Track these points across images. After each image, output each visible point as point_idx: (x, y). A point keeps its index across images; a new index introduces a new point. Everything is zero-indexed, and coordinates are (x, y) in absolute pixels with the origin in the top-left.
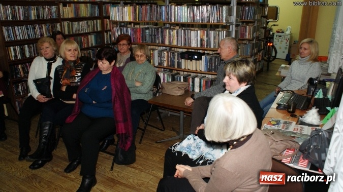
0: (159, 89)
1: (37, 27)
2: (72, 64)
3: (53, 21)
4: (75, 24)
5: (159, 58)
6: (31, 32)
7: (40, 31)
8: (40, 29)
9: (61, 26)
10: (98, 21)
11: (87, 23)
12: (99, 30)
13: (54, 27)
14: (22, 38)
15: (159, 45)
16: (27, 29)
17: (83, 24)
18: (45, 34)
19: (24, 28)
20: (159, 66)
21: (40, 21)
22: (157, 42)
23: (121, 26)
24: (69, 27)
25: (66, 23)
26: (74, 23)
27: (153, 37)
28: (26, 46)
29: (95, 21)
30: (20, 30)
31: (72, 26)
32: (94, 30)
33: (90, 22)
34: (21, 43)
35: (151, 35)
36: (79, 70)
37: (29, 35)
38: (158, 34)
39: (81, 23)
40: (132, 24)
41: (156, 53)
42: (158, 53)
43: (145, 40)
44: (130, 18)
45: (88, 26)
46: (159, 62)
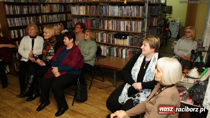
1: (28, 18)
2: (48, 41)
3: (37, 15)
5: (101, 37)
6: (24, 21)
7: (29, 21)
8: (29, 19)
9: (42, 17)
10: (64, 14)
11: (57, 16)
12: (64, 20)
13: (37, 18)
14: (18, 25)
15: (101, 29)
16: (22, 19)
18: (32, 22)
19: (20, 19)
20: (101, 42)
21: (29, 15)
22: (100, 28)
23: (78, 18)
24: (46, 18)
25: (44, 16)
26: (49, 16)
27: (98, 25)
28: (21, 30)
29: (62, 15)
30: (17, 20)
31: (48, 18)
32: (61, 20)
33: (59, 15)
34: (18, 28)
35: (96, 24)
36: (52, 45)
37: (22, 23)
38: (101, 23)
39: (54, 16)
40: (85, 17)
41: (99, 34)
42: (101, 34)
43: (93, 27)
44: (84, 13)
45: (58, 18)
46: (101, 40)
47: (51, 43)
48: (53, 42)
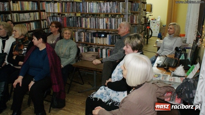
0: (80, 57)
2: (20, 41)
4: (22, 15)
5: (79, 37)
9: (11, 16)
10: (37, 13)
12: (37, 19)
13: (6, 17)
17: (27, 15)
20: (79, 42)
22: (77, 26)
23: (53, 16)
24: (17, 17)
25: (15, 15)
27: (75, 23)
29: (35, 13)
31: (19, 16)
32: (34, 19)
33: (31, 14)
35: (73, 22)
36: (26, 45)
38: (78, 21)
40: (60, 15)
41: (77, 33)
42: (78, 33)
43: (69, 25)
44: (59, 10)
45: (30, 17)
46: (79, 39)
48: (25, 42)
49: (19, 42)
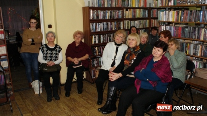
0: (193, 73)
1: (109, 23)
2: (132, 50)
3: (119, 20)
5: (194, 50)
6: (105, 27)
7: (111, 26)
8: (111, 25)
9: (123, 23)
10: (147, 20)
11: (140, 22)
12: (147, 27)
13: (119, 24)
14: (100, 31)
15: (195, 40)
16: (104, 25)
17: (137, 22)
18: (113, 28)
19: (102, 24)
20: (194, 56)
21: (111, 20)
22: (194, 37)
23: (166, 25)
24: (128, 24)
25: (126, 22)
26: (132, 22)
27: (191, 34)
28: (102, 35)
29: (145, 21)
30: (99, 25)
31: (130, 23)
32: (144, 27)
33: (141, 21)
34: (99, 34)
35: (189, 33)
37: (104, 29)
38: (195, 32)
39: (136, 22)
40: (174, 24)
41: (192, 46)
42: (194, 46)
43: (184, 36)
44: (174, 19)
45: (141, 24)
46: (194, 52)
47: (135, 52)
49: (131, 52)
